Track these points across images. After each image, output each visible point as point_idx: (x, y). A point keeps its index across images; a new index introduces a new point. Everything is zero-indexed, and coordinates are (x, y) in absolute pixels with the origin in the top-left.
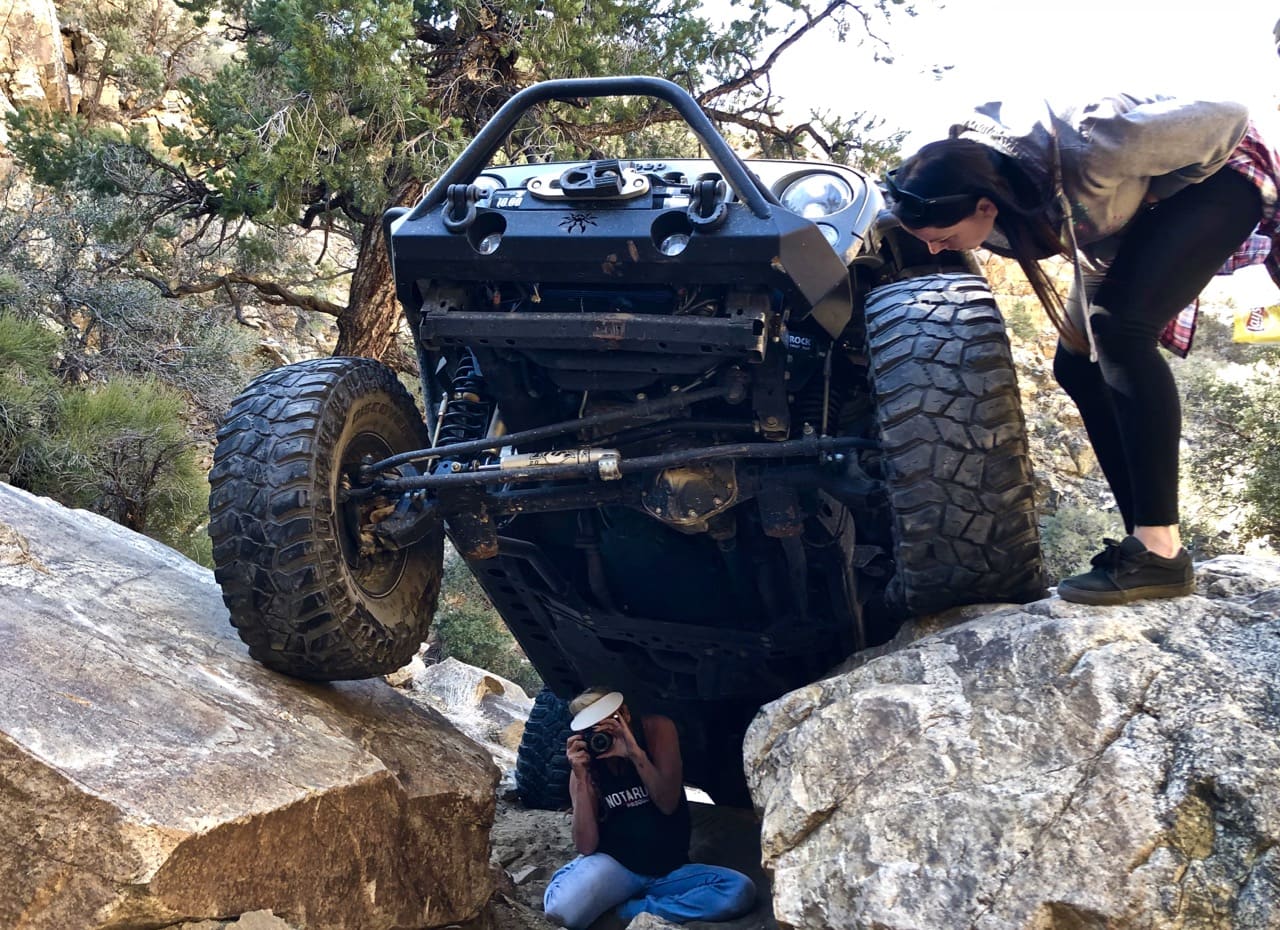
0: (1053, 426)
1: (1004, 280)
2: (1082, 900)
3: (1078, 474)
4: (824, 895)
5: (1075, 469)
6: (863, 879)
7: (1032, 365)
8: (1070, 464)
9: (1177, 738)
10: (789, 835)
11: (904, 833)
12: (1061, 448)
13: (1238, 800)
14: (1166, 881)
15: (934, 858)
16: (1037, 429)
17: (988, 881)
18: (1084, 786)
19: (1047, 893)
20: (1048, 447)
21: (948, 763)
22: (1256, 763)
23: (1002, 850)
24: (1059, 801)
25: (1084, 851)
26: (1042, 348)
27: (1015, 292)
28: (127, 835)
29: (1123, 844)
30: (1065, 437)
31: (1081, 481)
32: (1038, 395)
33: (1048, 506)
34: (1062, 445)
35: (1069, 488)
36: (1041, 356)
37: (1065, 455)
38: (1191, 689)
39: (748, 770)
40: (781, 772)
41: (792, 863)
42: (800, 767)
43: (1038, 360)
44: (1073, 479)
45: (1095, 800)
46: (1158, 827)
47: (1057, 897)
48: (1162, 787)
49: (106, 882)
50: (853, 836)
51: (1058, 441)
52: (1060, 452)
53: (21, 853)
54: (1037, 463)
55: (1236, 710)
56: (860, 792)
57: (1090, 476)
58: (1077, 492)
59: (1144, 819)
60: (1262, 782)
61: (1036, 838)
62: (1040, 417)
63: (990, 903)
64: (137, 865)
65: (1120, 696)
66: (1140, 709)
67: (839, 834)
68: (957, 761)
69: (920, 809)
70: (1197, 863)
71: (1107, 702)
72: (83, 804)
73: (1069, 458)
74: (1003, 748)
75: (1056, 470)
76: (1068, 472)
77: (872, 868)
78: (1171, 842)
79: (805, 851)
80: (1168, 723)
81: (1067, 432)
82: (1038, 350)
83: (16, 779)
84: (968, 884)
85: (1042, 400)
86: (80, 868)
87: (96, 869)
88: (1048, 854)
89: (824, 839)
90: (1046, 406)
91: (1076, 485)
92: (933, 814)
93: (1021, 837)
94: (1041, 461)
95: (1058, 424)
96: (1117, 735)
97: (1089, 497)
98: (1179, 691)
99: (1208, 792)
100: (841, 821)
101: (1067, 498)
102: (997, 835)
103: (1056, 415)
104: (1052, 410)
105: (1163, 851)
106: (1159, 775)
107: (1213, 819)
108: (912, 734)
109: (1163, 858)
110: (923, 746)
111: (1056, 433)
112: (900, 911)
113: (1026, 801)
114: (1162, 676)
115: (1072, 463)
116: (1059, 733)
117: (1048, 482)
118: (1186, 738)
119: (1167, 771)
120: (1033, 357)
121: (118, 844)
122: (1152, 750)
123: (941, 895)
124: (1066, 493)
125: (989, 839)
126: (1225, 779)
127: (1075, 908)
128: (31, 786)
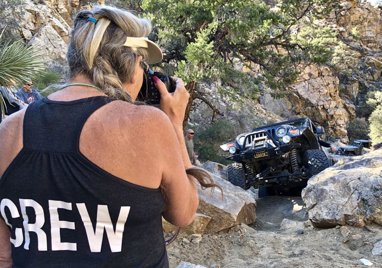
0: (366, 66)
1: (350, 20)
2: (348, 214)
3: (373, 80)
4: (316, 215)
5: (372, 79)
6: (321, 213)
7: (359, 47)
8: (371, 78)
9: (360, 193)
10: (310, 208)
11: (326, 207)
12: (368, 73)
13: (367, 201)
14: (358, 211)
15: (330, 210)
16: (361, 68)
17: (337, 212)
18: (349, 200)
19: (344, 213)
20: (364, 73)
21: (332, 197)
22: (369, 196)
23: (339, 208)
24: (346, 202)
25: (348, 208)
26: (362, 41)
27: (354, 24)
28: (232, 216)
29: (353, 207)
30: (370, 69)
31: (374, 82)
32: (361, 57)
33: (364, 91)
34: (369, 72)
35: (371, 85)
36: (362, 44)
37: (369, 75)
38: (362, 187)
39: (302, 198)
40: (308, 199)
41: (311, 211)
42: (311, 198)
43: (361, 46)
44: (372, 82)
45: (350, 202)
46: (357, 204)
47: (345, 213)
48: (358, 199)
49: (231, 221)
50: (319, 207)
51: (367, 71)
52: (368, 74)
53: (220, 219)
54: (361, 78)
55: (368, 189)
56: (320, 202)
57: (377, 81)
58: (373, 86)
59: (355, 203)
60: (369, 198)
61: (343, 207)
62: (362, 64)
63: (337, 215)
64: (234, 219)
65: (354, 188)
66: (356, 190)
67: (317, 207)
68: (333, 197)
69: (328, 204)
70: (362, 208)
71: (352, 189)
72: (226, 213)
73: (371, 76)
74: (339, 195)
75: (367, 80)
76: (370, 80)
77: (322, 212)
78: (359, 206)
79: (312, 210)
80: (359, 191)
81: (370, 68)
82: (361, 42)
83: (217, 211)
84: (334, 213)
85: (362, 58)
86: (228, 220)
87: (229, 220)
88: (344, 208)
89: (315, 208)
90: (364, 60)
91: (373, 84)
92: (330, 204)
93: (341, 207)
94: (362, 77)
95: (367, 65)
96: (353, 193)
97: (377, 87)
98: (361, 187)
99: (363, 200)
100: (317, 206)
101: (370, 88)
102: (338, 207)
103: (367, 62)
104: (365, 61)
105: (357, 207)
106: (358, 198)
107: (364, 203)
108: (327, 194)
109: (357, 208)
110: (328, 195)
111: (367, 69)
112: (326, 216)
113: (341, 202)
114: (359, 185)
115: (372, 77)
116: (346, 193)
117: (364, 84)
118: (361, 193)
119: (359, 198)
120: (359, 44)
121: (231, 217)
122: (357, 195)
123: (331, 214)
124: (370, 87)
125: (337, 207)
126: (365, 198)
127: (347, 215)
128: (219, 211)
